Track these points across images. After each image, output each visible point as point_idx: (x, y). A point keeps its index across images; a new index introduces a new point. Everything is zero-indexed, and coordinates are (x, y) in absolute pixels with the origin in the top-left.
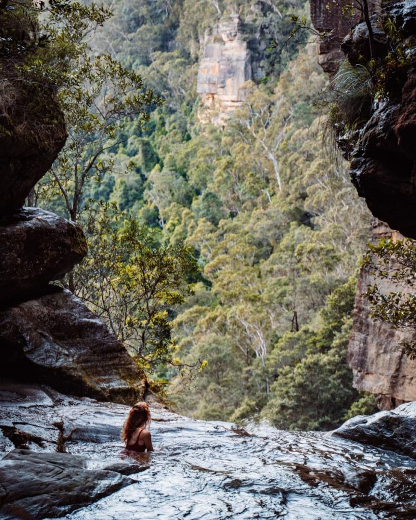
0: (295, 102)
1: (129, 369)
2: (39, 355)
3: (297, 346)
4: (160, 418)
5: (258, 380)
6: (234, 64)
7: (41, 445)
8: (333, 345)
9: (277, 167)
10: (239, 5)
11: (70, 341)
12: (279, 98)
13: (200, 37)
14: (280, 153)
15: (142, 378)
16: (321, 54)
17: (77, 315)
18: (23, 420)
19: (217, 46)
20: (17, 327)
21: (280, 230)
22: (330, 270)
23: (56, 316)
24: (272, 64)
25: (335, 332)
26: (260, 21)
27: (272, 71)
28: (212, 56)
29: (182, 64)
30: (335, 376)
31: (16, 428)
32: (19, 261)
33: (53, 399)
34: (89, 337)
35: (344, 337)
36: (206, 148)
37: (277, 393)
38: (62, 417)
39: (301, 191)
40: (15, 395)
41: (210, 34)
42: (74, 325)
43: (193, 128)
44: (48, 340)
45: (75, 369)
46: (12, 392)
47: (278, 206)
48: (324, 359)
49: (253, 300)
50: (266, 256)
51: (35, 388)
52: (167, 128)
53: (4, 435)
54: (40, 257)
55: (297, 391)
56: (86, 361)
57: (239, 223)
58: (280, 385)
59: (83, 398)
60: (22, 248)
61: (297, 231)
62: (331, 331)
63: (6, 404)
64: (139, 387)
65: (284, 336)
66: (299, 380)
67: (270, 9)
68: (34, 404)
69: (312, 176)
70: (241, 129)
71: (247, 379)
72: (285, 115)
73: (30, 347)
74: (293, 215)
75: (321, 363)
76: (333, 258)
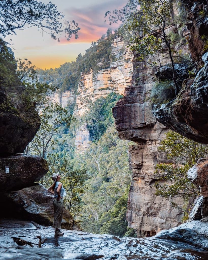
0: (103, 147)
1: (66, 215)
2: (30, 209)
3: (108, 216)
4: (81, 234)
5: (96, 227)
6: (86, 137)
7: (31, 246)
8: (119, 215)
9: (99, 165)
10: (87, 120)
11: (43, 204)
12: (99, 146)
13: (76, 130)
14: (99, 161)
15: (72, 218)
16: (116, 125)
17: (45, 194)
18: (23, 235)
19: (81, 132)
20: (21, 198)
21: (100, 183)
22: (117, 193)
23: (37, 194)
24: (96, 137)
25: (119, 212)
26: (93, 125)
27: (96, 139)
28: (79, 135)
29: (71, 137)
30: (120, 225)
31: (20, 239)
32: (22, 170)
33: (36, 227)
34: (50, 202)
35: (122, 213)
36: (78, 161)
37: (102, 230)
38: (40, 234)
39: (106, 172)
40: (20, 225)
41: (79, 129)
42: (44, 198)
43: (74, 155)
44: (34, 203)
45: (45, 215)
46: (19, 224)
47: (100, 177)
48: (116, 220)
49: (94, 203)
50: (96, 191)
51: (29, 222)
52: (67, 155)
53: (14, 241)
54: (30, 170)
55: (109, 230)
56: (49, 212)
57: (88, 182)
58: (103, 228)
59: (49, 226)
60: (23, 165)
61: (105, 184)
62: (118, 211)
63: (15, 229)
64: (71, 222)
65: (104, 213)
66: (109, 226)
67: (96, 121)
68: (28, 228)
69: (110, 167)
70: (88, 155)
71: (93, 227)
72: (101, 150)
73: (26, 205)
74: (104, 179)
75: (116, 221)
76: (117, 190)
